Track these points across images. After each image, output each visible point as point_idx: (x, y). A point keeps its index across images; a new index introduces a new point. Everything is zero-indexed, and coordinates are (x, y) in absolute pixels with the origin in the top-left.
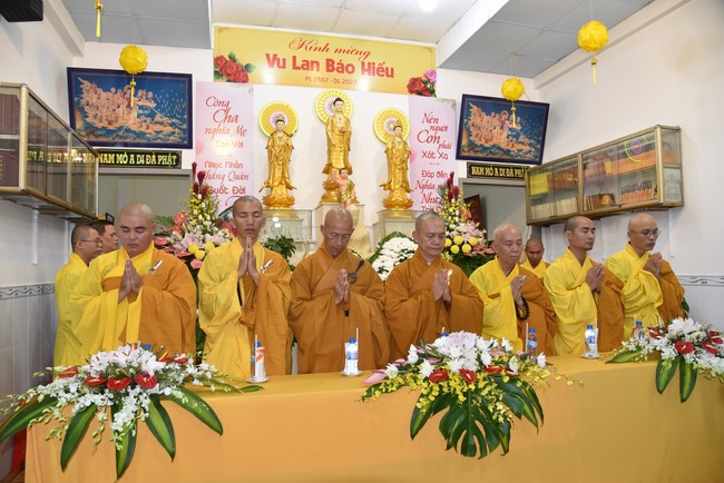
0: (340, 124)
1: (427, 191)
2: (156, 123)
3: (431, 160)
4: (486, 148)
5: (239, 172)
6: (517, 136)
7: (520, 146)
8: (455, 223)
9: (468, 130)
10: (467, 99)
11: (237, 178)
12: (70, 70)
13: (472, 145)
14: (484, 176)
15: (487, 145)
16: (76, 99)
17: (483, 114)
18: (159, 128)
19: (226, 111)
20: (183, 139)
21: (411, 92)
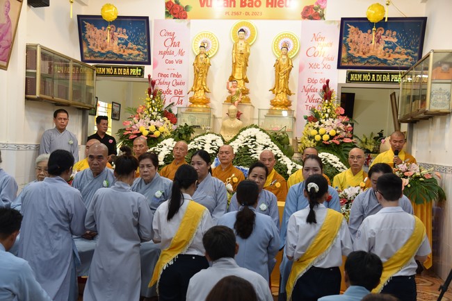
0: (241, 47)
1: (310, 94)
2: (129, 48)
3: (317, 70)
4: (364, 59)
5: (179, 80)
6: (393, 47)
7: (397, 56)
8: (326, 119)
9: (347, 45)
10: (345, 22)
11: (177, 84)
12: (79, 17)
13: (351, 57)
14: (362, 81)
15: (364, 57)
16: (83, 34)
17: (360, 32)
18: (130, 51)
19: (172, 39)
20: (145, 59)
21: (304, 17)
